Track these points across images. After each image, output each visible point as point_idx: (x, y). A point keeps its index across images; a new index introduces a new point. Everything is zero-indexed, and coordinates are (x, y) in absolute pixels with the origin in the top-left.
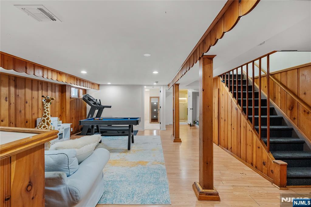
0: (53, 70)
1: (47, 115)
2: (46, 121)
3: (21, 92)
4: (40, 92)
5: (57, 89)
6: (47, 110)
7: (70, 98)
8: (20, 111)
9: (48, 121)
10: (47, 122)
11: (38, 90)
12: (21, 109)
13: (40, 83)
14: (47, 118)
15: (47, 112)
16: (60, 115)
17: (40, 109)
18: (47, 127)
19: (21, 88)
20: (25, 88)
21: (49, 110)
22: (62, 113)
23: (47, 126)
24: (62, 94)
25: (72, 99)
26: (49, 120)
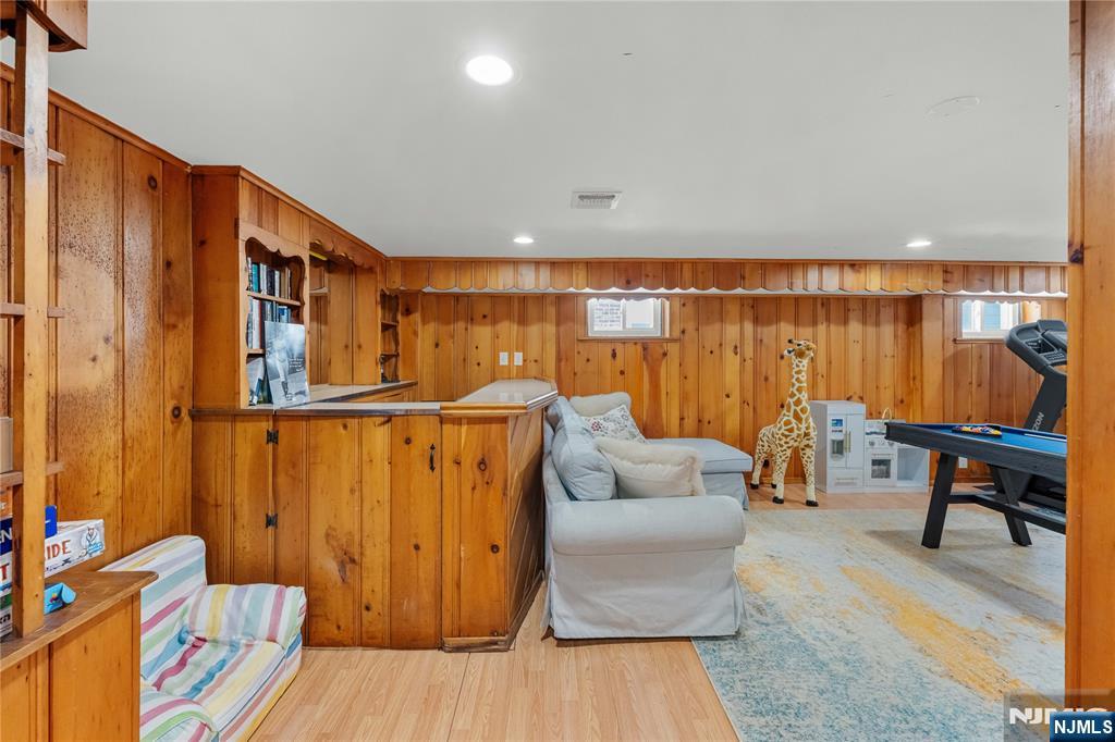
0: (822, 264)
1: (796, 392)
2: (793, 407)
3: (768, 332)
4: (822, 328)
5: (887, 313)
6: (798, 379)
7: (955, 340)
8: (766, 379)
9: (798, 409)
10: (795, 411)
11: (815, 323)
12: (769, 373)
13: (823, 304)
14: (796, 398)
15: (797, 385)
16: (902, 402)
17: (820, 376)
18: (794, 425)
19: (769, 323)
20: (778, 320)
21: (803, 379)
22: (910, 392)
23: (794, 421)
24: (910, 329)
25: (960, 347)
26: (800, 407)
